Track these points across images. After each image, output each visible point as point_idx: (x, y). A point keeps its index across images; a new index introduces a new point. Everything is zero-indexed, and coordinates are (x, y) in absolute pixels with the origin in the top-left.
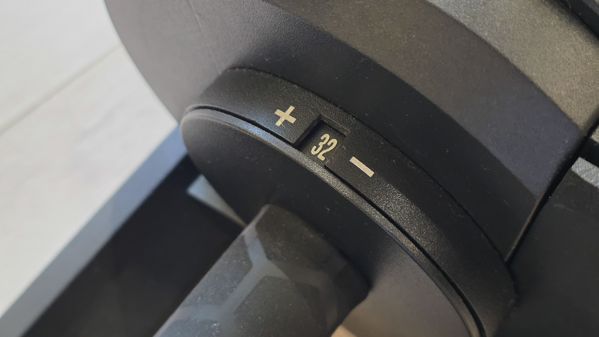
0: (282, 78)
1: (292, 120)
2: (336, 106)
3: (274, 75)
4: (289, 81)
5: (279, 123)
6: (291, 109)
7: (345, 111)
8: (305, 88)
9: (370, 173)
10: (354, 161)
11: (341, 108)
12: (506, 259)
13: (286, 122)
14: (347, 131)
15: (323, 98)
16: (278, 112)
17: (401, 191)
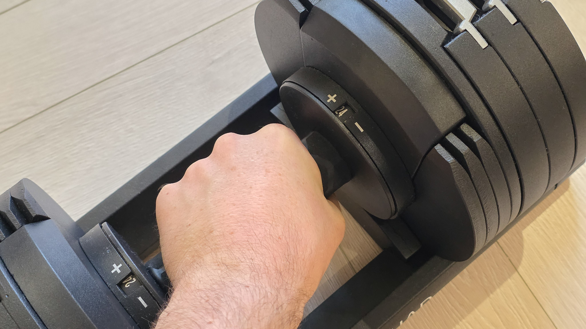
0: (334, 80)
1: (335, 101)
2: (354, 99)
3: (331, 78)
4: (336, 82)
5: (328, 101)
6: (335, 96)
7: (357, 102)
8: (343, 87)
9: (362, 130)
10: (357, 124)
11: (356, 100)
12: (412, 177)
13: (332, 101)
14: (357, 111)
15: (350, 94)
16: (329, 96)
17: (373, 140)
